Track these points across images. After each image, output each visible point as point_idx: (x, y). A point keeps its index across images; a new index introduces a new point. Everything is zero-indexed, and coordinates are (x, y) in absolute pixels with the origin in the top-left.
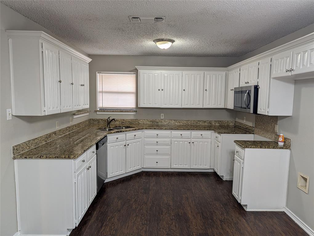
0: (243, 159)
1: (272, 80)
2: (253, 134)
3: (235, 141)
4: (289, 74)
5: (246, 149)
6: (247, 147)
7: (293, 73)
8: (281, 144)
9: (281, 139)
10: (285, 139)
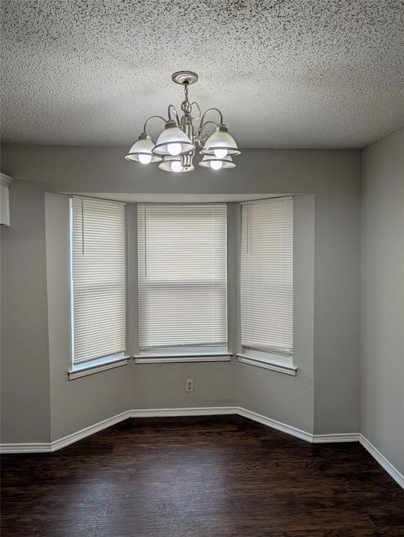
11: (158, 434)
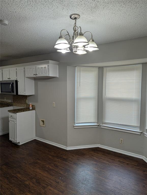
0: (16, 119)
1: (25, 78)
2: (12, 106)
3: (9, 111)
4: (35, 76)
5: (17, 113)
6: (17, 112)
7: (37, 76)
8: (31, 108)
9: (31, 106)
10: (32, 106)
11: (103, 156)
